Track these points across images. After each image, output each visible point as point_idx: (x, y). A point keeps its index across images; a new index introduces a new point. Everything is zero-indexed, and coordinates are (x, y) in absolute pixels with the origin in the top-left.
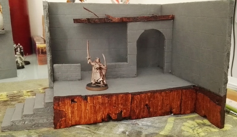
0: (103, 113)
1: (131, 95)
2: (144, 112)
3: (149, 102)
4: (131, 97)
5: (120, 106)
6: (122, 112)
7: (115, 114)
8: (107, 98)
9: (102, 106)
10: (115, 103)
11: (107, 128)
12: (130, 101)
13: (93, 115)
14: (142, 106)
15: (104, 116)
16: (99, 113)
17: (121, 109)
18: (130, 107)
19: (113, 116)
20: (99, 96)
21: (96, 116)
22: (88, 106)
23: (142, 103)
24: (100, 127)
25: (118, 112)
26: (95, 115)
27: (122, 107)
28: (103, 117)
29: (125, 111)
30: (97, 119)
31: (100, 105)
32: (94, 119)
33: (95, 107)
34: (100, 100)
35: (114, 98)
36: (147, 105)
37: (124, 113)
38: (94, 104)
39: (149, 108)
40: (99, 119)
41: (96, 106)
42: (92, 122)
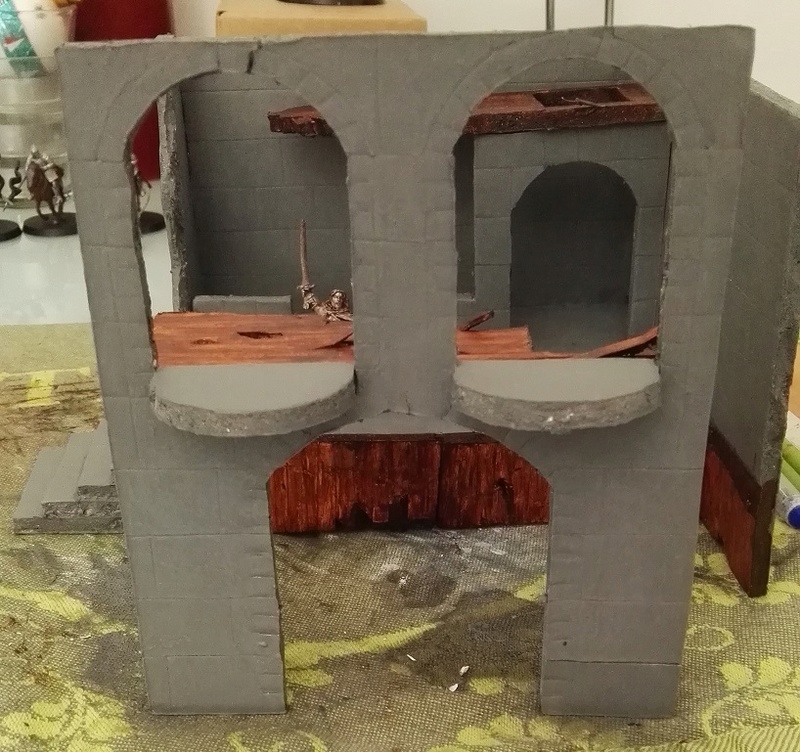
0: (340, 502)
1: (441, 445)
2: (490, 505)
3: (510, 474)
4: (441, 452)
5: (399, 480)
6: (405, 501)
7: (382, 507)
8: (352, 453)
9: (335, 479)
10: (382, 470)
11: (347, 554)
12: (437, 465)
13: (304, 506)
14: (484, 484)
15: (341, 511)
16: (326, 500)
17: (404, 491)
18: (436, 488)
19: (375, 513)
20: (323, 444)
21: (316, 511)
22: (285, 474)
23: (483, 476)
24: (323, 547)
25: (391, 503)
26: (310, 507)
27: (406, 484)
28: (338, 513)
29: (417, 499)
30: (317, 521)
31: (326, 475)
32: (307, 518)
33: (309, 480)
34: (328, 458)
35: (377, 453)
36: (501, 482)
37: (414, 505)
38: (305, 468)
39: (508, 494)
40: (325, 518)
41: (314, 478)
42: (301, 528)
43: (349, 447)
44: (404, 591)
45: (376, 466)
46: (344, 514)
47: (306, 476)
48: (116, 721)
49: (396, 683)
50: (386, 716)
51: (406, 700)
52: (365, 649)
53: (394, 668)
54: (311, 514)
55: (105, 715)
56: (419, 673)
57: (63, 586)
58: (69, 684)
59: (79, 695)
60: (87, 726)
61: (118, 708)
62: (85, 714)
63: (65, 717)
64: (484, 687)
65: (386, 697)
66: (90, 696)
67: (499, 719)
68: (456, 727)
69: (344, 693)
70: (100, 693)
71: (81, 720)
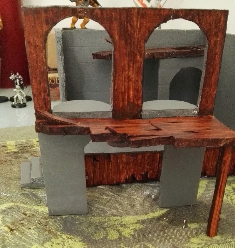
0: (127, 174)
1: (160, 154)
4: (160, 156)
5: (146, 166)
6: (147, 173)
7: (141, 175)
8: (132, 158)
9: (126, 166)
10: (141, 163)
11: (132, 190)
12: (158, 161)
13: (116, 176)
15: (128, 177)
16: (123, 173)
17: (148, 169)
18: (157, 168)
19: (138, 177)
20: (123, 155)
21: (120, 177)
22: (111, 165)
24: (123, 188)
25: (143, 173)
26: (118, 176)
27: (148, 167)
28: (127, 177)
29: (151, 172)
30: (120, 180)
31: (124, 165)
32: (117, 179)
33: (118, 167)
34: (125, 160)
35: (140, 157)
37: (150, 174)
38: (117, 163)
40: (122, 179)
41: (120, 166)
42: (115, 183)
43: (132, 156)
44: (154, 200)
45: (139, 162)
46: (129, 178)
47: (117, 166)
48: (80, 243)
49: (165, 226)
50: (166, 236)
51: (170, 231)
52: (150, 217)
53: (162, 222)
54: (118, 178)
55: (75, 241)
56: (170, 223)
57: (44, 204)
58: (59, 233)
59: (64, 236)
60: (71, 245)
61: (79, 239)
62: (68, 242)
63: (62, 243)
64: (193, 226)
65: (163, 231)
66: (68, 236)
67: (201, 235)
68: (189, 238)
69: (149, 230)
70: (71, 235)
71: (68, 243)
